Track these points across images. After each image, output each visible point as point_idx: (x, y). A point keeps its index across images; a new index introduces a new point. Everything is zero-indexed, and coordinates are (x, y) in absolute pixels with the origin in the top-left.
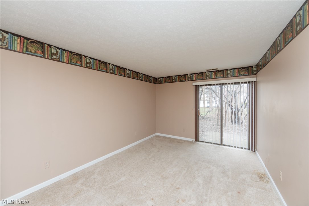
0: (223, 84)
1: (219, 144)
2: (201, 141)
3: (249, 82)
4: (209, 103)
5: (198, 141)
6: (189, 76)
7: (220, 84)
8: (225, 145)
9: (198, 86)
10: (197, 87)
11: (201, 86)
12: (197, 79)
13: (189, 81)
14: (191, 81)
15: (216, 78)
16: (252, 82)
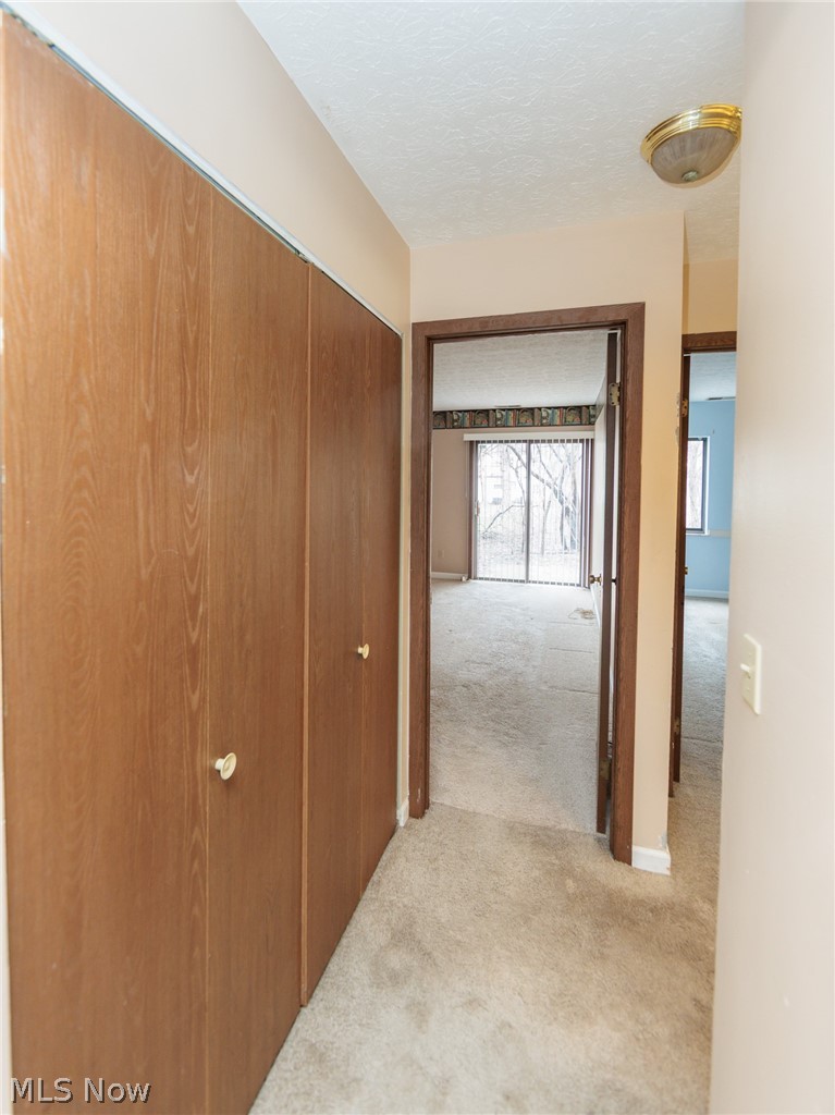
0: (531, 442)
1: (522, 581)
2: (481, 579)
3: (582, 441)
4: (502, 486)
5: (475, 579)
6: (455, 417)
7: (525, 441)
8: (534, 582)
9: (478, 442)
10: (473, 445)
11: (484, 442)
12: (474, 426)
13: (454, 427)
14: (460, 428)
15: (518, 424)
16: (587, 440)
